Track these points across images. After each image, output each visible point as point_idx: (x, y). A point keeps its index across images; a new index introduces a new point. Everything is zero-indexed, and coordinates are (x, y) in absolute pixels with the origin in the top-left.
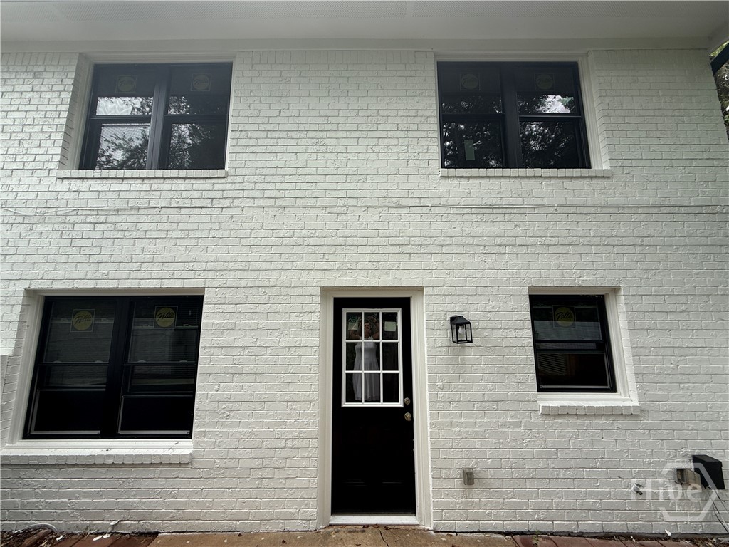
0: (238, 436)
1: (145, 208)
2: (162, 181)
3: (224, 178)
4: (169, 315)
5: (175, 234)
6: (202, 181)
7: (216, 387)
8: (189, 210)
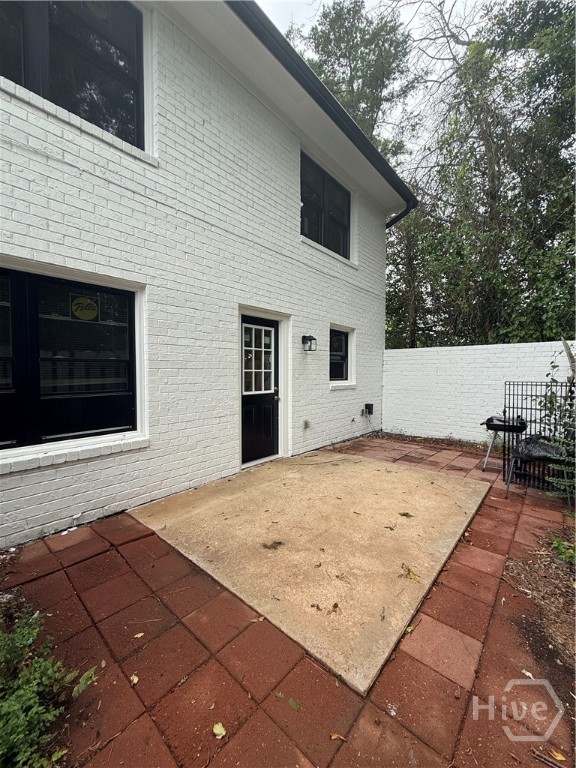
0: (187, 419)
1: (58, 160)
2: (78, 133)
3: (155, 167)
4: (89, 307)
5: (106, 213)
6: (131, 159)
7: (165, 381)
8: (120, 189)
